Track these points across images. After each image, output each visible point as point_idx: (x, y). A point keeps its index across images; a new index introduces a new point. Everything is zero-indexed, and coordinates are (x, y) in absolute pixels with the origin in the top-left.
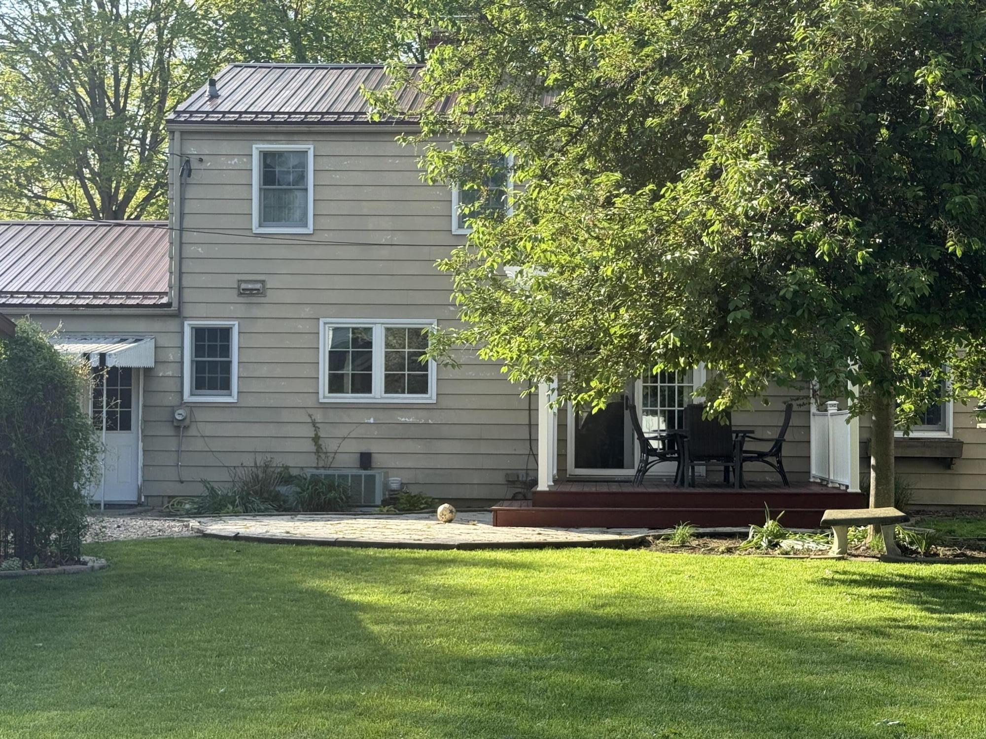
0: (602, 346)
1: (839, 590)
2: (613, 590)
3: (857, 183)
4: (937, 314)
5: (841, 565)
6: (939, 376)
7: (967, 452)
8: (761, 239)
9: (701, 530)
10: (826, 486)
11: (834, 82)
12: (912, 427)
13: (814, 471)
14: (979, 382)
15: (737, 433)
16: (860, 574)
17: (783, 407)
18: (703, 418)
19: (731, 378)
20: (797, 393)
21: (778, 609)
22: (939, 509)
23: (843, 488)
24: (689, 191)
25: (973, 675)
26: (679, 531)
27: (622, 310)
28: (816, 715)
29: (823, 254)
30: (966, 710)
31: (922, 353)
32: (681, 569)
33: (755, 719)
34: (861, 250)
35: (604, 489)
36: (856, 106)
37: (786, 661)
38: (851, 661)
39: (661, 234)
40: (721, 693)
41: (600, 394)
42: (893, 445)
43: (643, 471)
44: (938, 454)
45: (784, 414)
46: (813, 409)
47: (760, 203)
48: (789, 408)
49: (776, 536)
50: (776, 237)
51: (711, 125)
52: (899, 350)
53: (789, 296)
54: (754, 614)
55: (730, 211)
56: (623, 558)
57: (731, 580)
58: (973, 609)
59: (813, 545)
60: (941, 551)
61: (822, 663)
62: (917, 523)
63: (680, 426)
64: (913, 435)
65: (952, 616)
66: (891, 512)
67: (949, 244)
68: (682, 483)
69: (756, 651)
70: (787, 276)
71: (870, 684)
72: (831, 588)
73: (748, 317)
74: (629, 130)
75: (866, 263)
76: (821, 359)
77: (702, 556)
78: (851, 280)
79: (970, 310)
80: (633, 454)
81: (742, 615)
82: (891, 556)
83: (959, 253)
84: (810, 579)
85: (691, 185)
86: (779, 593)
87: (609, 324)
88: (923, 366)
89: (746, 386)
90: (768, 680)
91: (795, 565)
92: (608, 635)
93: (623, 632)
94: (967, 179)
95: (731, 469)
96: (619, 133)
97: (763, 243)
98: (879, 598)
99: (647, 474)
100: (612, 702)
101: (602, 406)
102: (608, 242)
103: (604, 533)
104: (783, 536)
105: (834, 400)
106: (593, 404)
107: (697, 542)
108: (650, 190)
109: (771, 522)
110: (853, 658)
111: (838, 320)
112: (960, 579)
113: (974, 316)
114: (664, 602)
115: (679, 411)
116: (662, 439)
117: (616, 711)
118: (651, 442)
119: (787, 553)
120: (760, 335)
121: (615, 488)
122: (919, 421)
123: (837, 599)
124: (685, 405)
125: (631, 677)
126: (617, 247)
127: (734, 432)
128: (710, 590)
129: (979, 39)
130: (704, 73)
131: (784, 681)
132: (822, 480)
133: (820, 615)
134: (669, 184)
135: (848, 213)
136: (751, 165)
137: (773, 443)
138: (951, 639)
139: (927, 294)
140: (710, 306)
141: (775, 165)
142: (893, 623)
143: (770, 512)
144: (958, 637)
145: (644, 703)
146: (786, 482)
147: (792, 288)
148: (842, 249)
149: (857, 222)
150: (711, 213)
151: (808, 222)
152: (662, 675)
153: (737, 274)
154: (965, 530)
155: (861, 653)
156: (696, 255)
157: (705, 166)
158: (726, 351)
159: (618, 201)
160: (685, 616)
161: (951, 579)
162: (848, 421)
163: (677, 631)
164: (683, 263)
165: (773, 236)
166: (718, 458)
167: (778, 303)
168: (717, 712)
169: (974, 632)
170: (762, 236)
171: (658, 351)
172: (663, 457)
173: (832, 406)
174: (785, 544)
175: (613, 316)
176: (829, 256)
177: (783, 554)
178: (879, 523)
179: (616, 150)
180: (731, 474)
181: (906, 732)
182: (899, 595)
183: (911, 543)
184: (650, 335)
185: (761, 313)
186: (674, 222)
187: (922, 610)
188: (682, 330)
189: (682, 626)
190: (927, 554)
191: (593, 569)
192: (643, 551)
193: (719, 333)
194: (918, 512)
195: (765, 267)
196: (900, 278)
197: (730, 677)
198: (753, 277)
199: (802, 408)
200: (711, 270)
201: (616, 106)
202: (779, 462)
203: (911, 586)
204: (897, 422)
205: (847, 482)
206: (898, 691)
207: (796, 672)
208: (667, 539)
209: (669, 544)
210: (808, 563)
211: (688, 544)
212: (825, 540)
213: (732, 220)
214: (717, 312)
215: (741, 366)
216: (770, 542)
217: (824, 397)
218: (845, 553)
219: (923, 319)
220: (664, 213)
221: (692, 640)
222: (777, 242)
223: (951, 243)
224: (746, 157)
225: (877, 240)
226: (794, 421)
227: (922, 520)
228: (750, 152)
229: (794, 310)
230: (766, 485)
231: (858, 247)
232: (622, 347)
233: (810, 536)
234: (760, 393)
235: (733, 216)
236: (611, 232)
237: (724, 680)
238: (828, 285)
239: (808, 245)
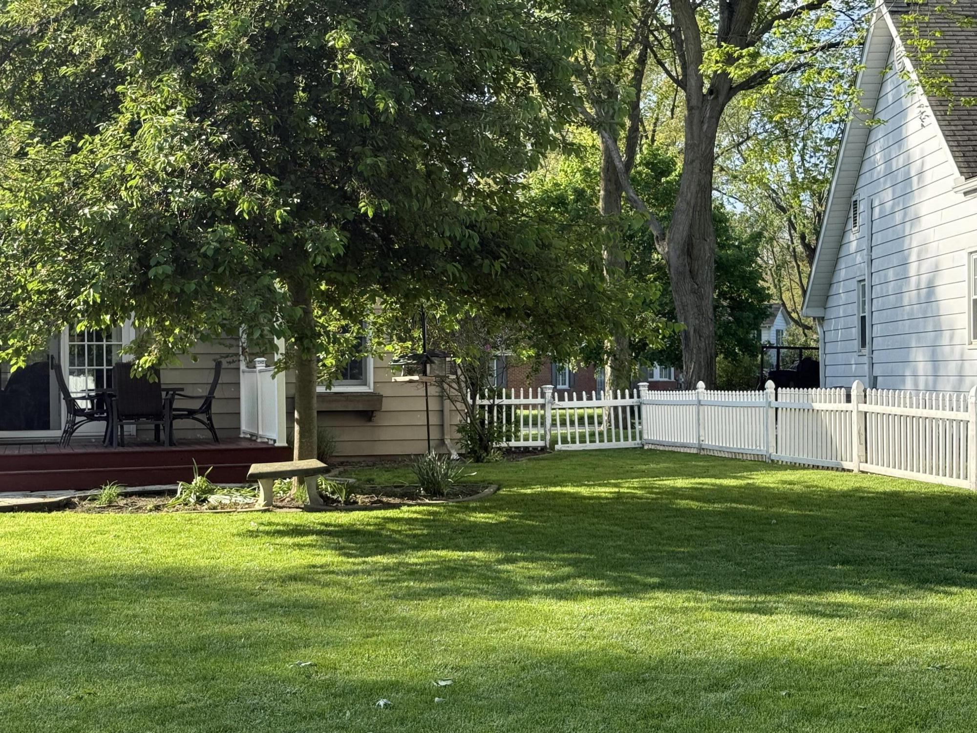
0: (20, 303)
1: (263, 541)
2: (33, 554)
3: (275, 143)
4: (353, 272)
5: (267, 517)
6: (358, 333)
7: (386, 405)
8: (181, 195)
9: (129, 489)
10: (255, 441)
11: (248, 42)
12: (334, 381)
13: (244, 427)
14: (394, 337)
15: (167, 391)
16: (284, 525)
17: (213, 365)
18: (132, 376)
19: (157, 335)
20: (226, 350)
21: (203, 563)
22: (361, 459)
23: (271, 442)
24: (107, 145)
25: (382, 613)
26: (106, 491)
27: (39, 266)
28: (233, 663)
29: (242, 212)
30: (374, 646)
31: (342, 310)
32: (107, 529)
33: (172, 672)
34: (280, 209)
35: (27, 451)
36: (270, 66)
37: (207, 613)
38: (269, 609)
39: (79, 188)
40: (140, 650)
41: (17, 353)
42: (315, 398)
43: (69, 432)
44: (361, 408)
45: (213, 372)
46: (243, 366)
47: (178, 158)
48: (218, 365)
49: (205, 492)
50: (196, 194)
51: (128, 78)
52: (321, 307)
53: (210, 253)
54: (178, 569)
55: (150, 167)
56: (46, 520)
57: (157, 537)
58: (384, 551)
59: (240, 499)
60: (360, 499)
61: (242, 612)
62: (340, 474)
63: (109, 385)
64: (335, 389)
65: (367, 559)
66: (314, 463)
67: (361, 205)
68: (111, 444)
69: (177, 605)
70: (208, 233)
71: (286, 629)
72: (256, 540)
73: (170, 273)
74: (45, 79)
75: (284, 222)
76: (245, 315)
77: (129, 515)
78: (271, 239)
79: (384, 270)
80: (60, 415)
81: (166, 571)
82: (313, 506)
83: (370, 214)
84: (235, 532)
85: (111, 138)
86: (205, 547)
87: (26, 280)
88: (343, 323)
89: (174, 344)
90: (189, 632)
91: (222, 519)
92: (26, 600)
93: (41, 596)
94: (377, 144)
95: (161, 427)
96: (33, 82)
97: (182, 200)
98: (300, 546)
99: (74, 434)
100: (24, 667)
101: (22, 365)
102: (22, 194)
103: (28, 496)
104: (211, 492)
105: (263, 357)
106: (12, 363)
107: (125, 502)
108: (66, 142)
109: (199, 478)
110: (272, 605)
111: (258, 277)
112: (375, 524)
113: (386, 274)
114: (87, 563)
115: (107, 370)
116: (90, 398)
117: (29, 677)
118: (79, 402)
119: (215, 508)
120: (182, 290)
121: (39, 450)
122: (340, 376)
123: (260, 549)
124: (114, 364)
125: (47, 641)
126: (30, 199)
127: (164, 390)
128: (135, 548)
129: (383, 9)
130: (119, 25)
131: (204, 633)
132: (252, 435)
133: (243, 566)
134: (86, 136)
135: (265, 171)
136: (167, 121)
137: (202, 401)
138: (364, 581)
139: (342, 254)
140: (131, 262)
141: (192, 121)
142: (312, 569)
143: (199, 468)
144: (370, 579)
145: (59, 667)
146: (216, 440)
147: (215, 244)
148: (261, 207)
149: (275, 182)
150: (130, 168)
151: (228, 180)
152: (80, 637)
153: (158, 229)
154: (382, 478)
155: (280, 600)
156: (115, 209)
157: (124, 120)
158: (152, 308)
159: (31, 151)
160: (107, 576)
161: (368, 524)
162: (273, 377)
163: (98, 591)
164: (101, 217)
165: (193, 192)
166: (147, 416)
167: (199, 260)
168: (134, 669)
169: (385, 573)
170: (182, 192)
171: (78, 308)
172: (90, 416)
173: (260, 363)
174: (213, 499)
175: (30, 271)
176: (249, 213)
177: (210, 509)
178: (303, 475)
179: (32, 99)
180: (162, 433)
181: (317, 672)
182: (319, 543)
183: (333, 493)
184: (70, 291)
185: (183, 269)
186: (92, 176)
187: (340, 555)
188: (103, 287)
189: (104, 586)
190: (347, 502)
191: (12, 534)
192: (68, 512)
193: (142, 289)
194: (342, 464)
195: (186, 223)
196: (316, 238)
197: (151, 633)
198: (175, 233)
199: (232, 366)
200: (131, 226)
201: (30, 53)
202: (210, 419)
203: (330, 534)
204: (319, 378)
205: (274, 436)
206: (312, 634)
207: (216, 623)
208: (93, 499)
209: (96, 504)
210: (235, 516)
211: (115, 504)
212: (252, 494)
213: (152, 176)
214: (138, 268)
215: (167, 323)
216: (198, 498)
217: (253, 354)
218: (270, 505)
219: (339, 277)
220: (81, 166)
221: (114, 599)
222: (197, 199)
223: (363, 204)
224: (165, 113)
225: (295, 200)
226: (223, 378)
227: (345, 471)
228: (169, 108)
229: (216, 267)
230: (198, 442)
231: (276, 205)
232: (42, 304)
233: (237, 490)
234: (189, 349)
235: (153, 172)
236: (24, 184)
237: (144, 636)
238: (249, 243)
239: (228, 202)
